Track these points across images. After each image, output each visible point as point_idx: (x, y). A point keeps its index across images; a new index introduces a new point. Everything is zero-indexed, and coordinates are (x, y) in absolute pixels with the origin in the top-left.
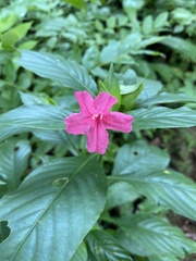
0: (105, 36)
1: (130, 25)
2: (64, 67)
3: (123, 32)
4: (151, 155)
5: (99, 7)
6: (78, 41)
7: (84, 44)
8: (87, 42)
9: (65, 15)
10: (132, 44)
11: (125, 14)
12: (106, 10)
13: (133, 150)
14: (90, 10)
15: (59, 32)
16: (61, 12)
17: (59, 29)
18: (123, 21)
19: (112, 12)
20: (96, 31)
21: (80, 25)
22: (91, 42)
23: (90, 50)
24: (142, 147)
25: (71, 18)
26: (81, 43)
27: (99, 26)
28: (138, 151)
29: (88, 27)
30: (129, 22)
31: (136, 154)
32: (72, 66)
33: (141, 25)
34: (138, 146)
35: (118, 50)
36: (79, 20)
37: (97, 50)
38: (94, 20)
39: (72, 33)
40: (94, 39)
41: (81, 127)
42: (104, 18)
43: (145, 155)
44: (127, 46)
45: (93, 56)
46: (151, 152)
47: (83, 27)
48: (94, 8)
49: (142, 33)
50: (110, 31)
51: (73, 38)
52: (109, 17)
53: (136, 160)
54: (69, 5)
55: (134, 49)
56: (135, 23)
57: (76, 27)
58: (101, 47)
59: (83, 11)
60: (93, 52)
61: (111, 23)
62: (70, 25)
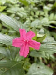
0: (34, 18)
1: (45, 15)
2: (16, 23)
3: (41, 17)
4: (46, 70)
5: (34, 7)
6: (23, 17)
7: (25, 19)
8: (27, 18)
9: (20, 7)
10: (44, 22)
11: (43, 11)
12: (36, 8)
13: (38, 66)
14: (30, 7)
15: (16, 12)
16: (19, 5)
17: (16, 11)
18: (42, 13)
19: (38, 10)
20: (31, 15)
21: (25, 11)
22: (28, 19)
23: (27, 21)
24: (42, 65)
25: (22, 8)
26: (24, 18)
27: (32, 14)
28: (40, 67)
29: (28, 13)
30: (45, 14)
31: (39, 68)
32: (19, 23)
33: (49, 16)
34: (40, 64)
35: (39, 23)
36: (25, 10)
37: (30, 22)
38: (31, 11)
39: (21, 13)
40: (30, 18)
41: (19, 44)
42: (35, 11)
43: (43, 69)
44: (42, 22)
45: (28, 24)
46: (45, 68)
47: (26, 13)
48: (32, 7)
49: (49, 19)
50: (36, 16)
51: (22, 16)
52: (37, 11)
53: (38, 70)
54: (22, 4)
55: (45, 24)
56: (47, 15)
57: (24, 12)
58: (32, 21)
59: (27, 7)
60: (28, 22)
61: (37, 13)
62: (21, 11)
